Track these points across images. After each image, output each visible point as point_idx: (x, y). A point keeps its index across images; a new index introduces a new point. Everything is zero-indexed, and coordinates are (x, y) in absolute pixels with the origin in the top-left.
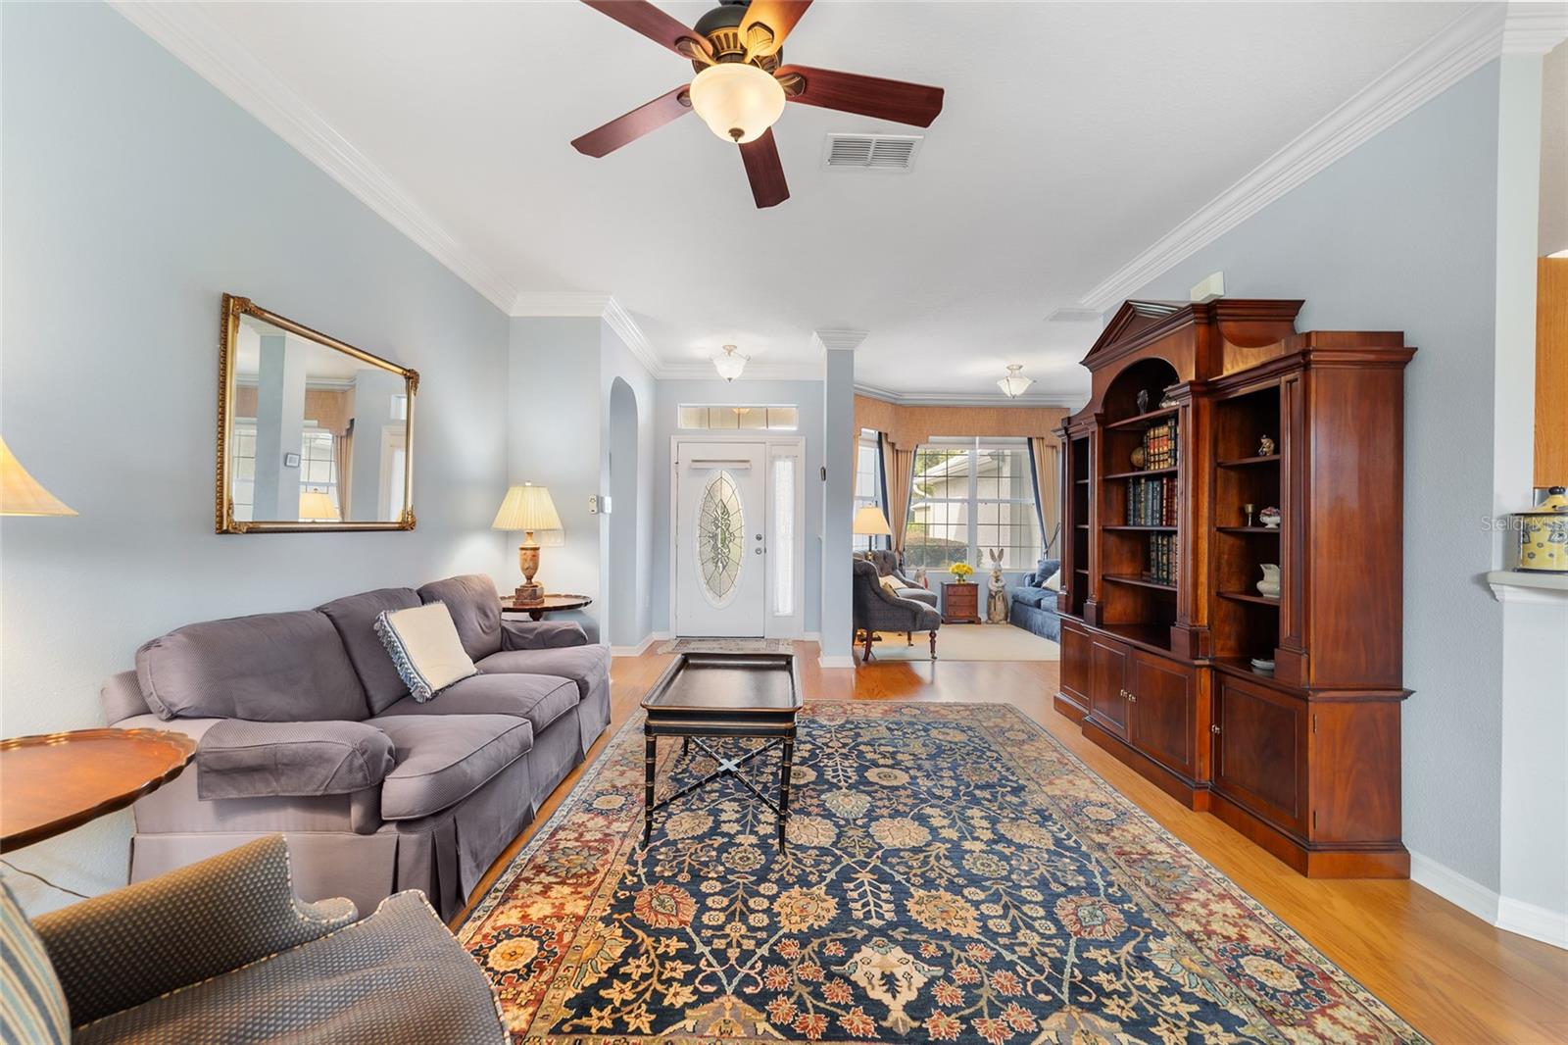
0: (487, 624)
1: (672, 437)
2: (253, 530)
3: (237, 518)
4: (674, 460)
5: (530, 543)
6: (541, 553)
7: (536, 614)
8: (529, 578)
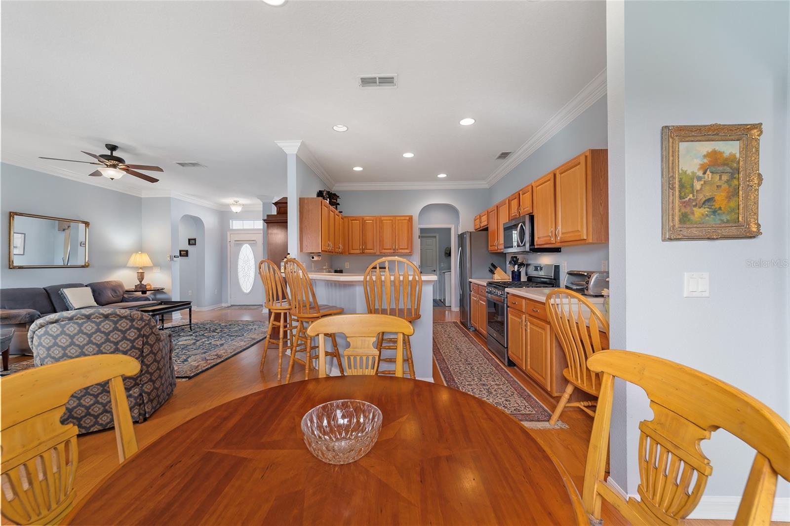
0: (116, 294)
1: (228, 232)
2: (20, 268)
3: (15, 265)
4: (229, 240)
5: (141, 271)
6: (145, 274)
7: (144, 292)
8: (141, 282)
